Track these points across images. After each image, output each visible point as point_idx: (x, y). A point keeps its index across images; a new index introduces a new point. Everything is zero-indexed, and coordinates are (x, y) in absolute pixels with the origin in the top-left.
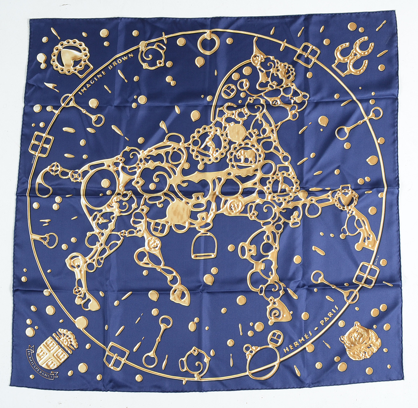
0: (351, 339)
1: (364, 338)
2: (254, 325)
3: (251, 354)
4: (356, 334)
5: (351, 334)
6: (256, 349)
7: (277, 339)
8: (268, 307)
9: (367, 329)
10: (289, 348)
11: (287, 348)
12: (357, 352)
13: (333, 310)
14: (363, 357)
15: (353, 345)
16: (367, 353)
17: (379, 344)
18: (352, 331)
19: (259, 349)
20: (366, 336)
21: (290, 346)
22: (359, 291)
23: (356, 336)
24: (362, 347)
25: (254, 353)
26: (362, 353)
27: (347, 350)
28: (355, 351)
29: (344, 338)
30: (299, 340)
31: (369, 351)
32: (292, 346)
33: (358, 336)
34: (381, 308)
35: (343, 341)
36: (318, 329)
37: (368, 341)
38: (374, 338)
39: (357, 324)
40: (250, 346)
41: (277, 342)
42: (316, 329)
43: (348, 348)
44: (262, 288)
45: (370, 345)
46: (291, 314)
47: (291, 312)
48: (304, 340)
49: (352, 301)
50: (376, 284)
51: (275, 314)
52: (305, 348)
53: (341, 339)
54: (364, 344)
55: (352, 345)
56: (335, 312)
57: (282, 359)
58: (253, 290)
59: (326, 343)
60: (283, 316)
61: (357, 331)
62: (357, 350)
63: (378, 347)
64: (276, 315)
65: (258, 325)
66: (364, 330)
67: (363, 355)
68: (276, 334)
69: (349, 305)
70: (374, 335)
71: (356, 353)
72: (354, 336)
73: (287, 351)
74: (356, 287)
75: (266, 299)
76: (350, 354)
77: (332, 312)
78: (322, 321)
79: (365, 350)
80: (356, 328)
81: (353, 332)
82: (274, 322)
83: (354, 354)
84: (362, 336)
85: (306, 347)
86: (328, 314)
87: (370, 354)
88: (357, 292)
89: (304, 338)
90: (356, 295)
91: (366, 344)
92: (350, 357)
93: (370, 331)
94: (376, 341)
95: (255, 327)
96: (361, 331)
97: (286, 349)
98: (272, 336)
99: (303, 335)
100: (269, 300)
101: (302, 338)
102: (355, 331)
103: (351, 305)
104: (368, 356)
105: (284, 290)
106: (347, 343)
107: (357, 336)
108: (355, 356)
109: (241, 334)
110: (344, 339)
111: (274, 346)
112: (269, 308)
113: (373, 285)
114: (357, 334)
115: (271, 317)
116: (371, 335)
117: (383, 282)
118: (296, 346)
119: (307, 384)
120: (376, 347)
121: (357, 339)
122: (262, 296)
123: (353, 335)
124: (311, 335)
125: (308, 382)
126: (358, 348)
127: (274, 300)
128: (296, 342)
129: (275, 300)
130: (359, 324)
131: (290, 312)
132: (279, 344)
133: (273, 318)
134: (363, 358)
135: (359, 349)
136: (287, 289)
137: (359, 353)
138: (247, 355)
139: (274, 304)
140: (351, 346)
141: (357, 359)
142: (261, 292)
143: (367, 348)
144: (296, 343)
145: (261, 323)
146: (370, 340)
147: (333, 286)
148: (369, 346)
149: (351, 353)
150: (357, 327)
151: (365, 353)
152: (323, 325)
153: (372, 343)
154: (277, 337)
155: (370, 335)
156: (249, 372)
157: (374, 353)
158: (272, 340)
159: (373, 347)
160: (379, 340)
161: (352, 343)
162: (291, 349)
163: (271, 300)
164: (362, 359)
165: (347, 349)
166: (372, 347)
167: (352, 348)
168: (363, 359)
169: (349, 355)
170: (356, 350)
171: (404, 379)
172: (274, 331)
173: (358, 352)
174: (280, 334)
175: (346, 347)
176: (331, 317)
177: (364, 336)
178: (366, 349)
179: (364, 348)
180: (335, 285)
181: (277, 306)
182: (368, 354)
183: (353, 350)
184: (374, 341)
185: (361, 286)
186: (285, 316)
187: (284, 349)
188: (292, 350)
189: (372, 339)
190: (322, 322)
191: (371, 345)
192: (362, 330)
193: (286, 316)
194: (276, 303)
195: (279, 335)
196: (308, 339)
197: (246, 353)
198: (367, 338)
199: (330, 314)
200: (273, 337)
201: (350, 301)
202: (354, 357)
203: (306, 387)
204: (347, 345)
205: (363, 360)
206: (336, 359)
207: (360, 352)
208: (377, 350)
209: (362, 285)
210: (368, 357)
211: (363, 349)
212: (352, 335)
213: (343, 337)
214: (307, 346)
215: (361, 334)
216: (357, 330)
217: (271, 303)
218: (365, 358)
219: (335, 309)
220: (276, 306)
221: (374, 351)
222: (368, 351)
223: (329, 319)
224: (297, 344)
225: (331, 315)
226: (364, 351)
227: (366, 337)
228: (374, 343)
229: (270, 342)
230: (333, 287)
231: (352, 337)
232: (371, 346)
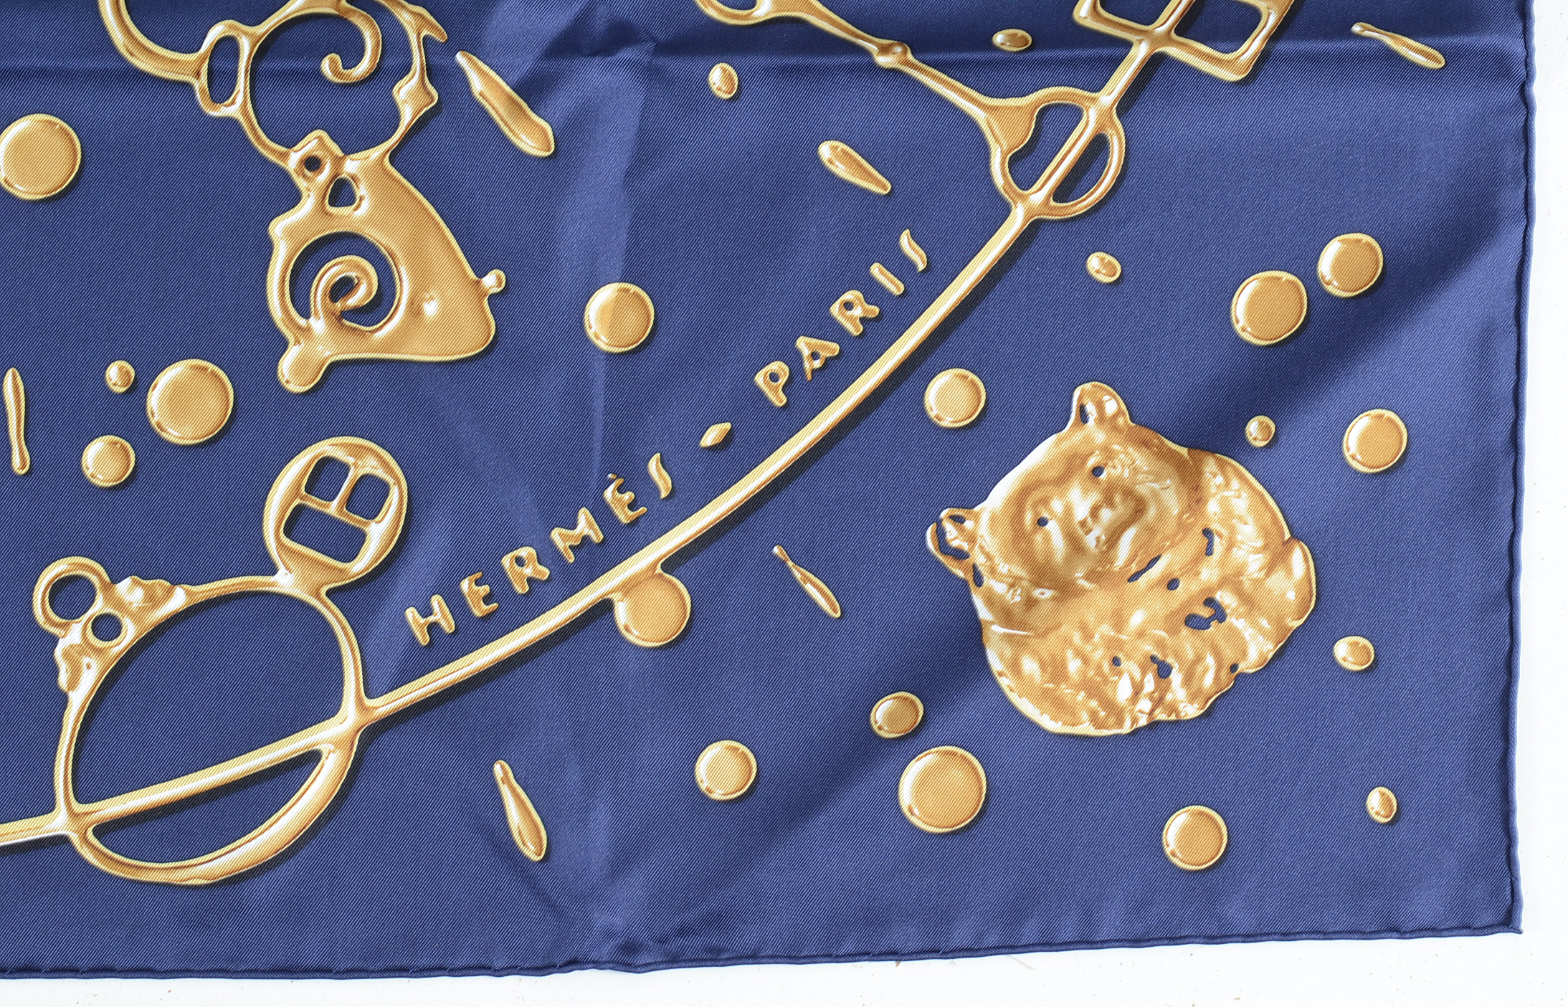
0: (1039, 538)
1: (1150, 531)
2: (138, 389)
3: (99, 651)
4: (1085, 491)
5: (1036, 496)
6: (152, 601)
7: (354, 520)
8: (279, 228)
9: (1184, 451)
10: (457, 604)
11: (437, 601)
12: (1086, 661)
13: (876, 270)
14: (1145, 705)
15: (1049, 594)
16: (1176, 678)
17: (1291, 595)
18: (1049, 464)
19: (179, 599)
20: (1175, 512)
21: (465, 585)
22: (1125, 105)
23: (1081, 512)
24: (1137, 619)
25: (130, 634)
26: (1131, 667)
27: (995, 632)
28: (1067, 642)
29: (968, 525)
30: (557, 535)
31: (1199, 659)
32: (485, 589)
33: (1106, 515)
34: (1325, 265)
35: (959, 555)
36: (728, 439)
37: (1196, 561)
38: (1249, 534)
39: (1100, 406)
40: (93, 571)
41: (349, 543)
42: (712, 436)
43: (1007, 616)
44: (227, 47)
45: (1210, 602)
46: (492, 298)
47: (492, 281)
48: (597, 536)
49: (1064, 192)
50: (1283, 46)
51: (343, 287)
52: (604, 608)
53: (940, 534)
54: (1152, 587)
55: (1037, 593)
56: (894, 286)
57: (386, 705)
58: (142, 64)
59: (798, 573)
60: (415, 310)
61: (1097, 471)
62: (1088, 636)
63: (1278, 622)
64: (358, 298)
65: (176, 388)
66: (1157, 466)
67: (1137, 690)
68: (345, 468)
69: (1034, 229)
70: (1251, 509)
71: (1074, 666)
72: (1068, 511)
73: (433, 628)
74: (1100, 59)
75: (268, 148)
76: (1015, 667)
77: (873, 292)
78: (775, 366)
79: (1160, 644)
80: (1088, 440)
81: (1062, 481)
82: (332, 365)
83: (1056, 671)
84: (1139, 508)
85: (615, 597)
86: (835, 309)
87: (1208, 681)
88: (1104, 116)
89: (603, 514)
90: (1098, 145)
91: (1173, 584)
92: (1014, 698)
93: (1210, 465)
94: (1270, 568)
95: (155, 399)
96: (1135, 471)
97: (426, 611)
98: (309, 489)
99: (593, 484)
100: (293, 161)
101: (584, 517)
102: (1070, 467)
103: (1045, 235)
104: (1191, 701)
105: (431, 71)
106: (993, 571)
107: (1094, 512)
108: (1065, 691)
109: (19, 461)
110: (972, 539)
111: (318, 576)
112: (290, 233)
113: (1253, 46)
114: (1095, 497)
115: (306, 314)
116: (1224, 503)
117: (1356, 28)
118: (521, 588)
119: (609, 934)
120: (1264, 623)
121: (1090, 541)
122: (231, 121)
123: (1057, 505)
124: (664, 494)
125: (618, 922)
126: (1091, 619)
127: (338, 162)
128: (524, 552)
129: (351, 166)
130: (1112, 405)
131: (481, 274)
132: (361, 565)
133: (318, 324)
134: (1143, 711)
135: (1106, 629)
136: (460, 58)
137: (1106, 667)
138: (66, 655)
139: (333, 203)
140: (1030, 603)
141: (1086, 729)
142: (221, 85)
143: (1185, 631)
144: (520, 562)
145: (211, 367)
146: (1209, 551)
147: (884, 50)
148: (1205, 612)
149: (1030, 666)
150: (1100, 437)
151: (1163, 671)
152: (779, 399)
153: (1232, 580)
154: (350, 504)
155: (1212, 507)
156: (74, 815)
157: (1242, 676)
158: (298, 523)
159: (1240, 624)
160: (1299, 561)
161: (1043, 573)
162: (480, 609)
163: (312, 164)
164: (1126, 729)
165: (997, 629)
166: (1231, 620)
167: (1037, 618)
168: (1143, 722)
169: (1004, 682)
170: (1077, 638)
171: (1523, 927)
172: (326, 448)
173: (1099, 655)
174: (380, 473)
175: (984, 613)
176: (854, 329)
177: (1152, 512)
178: (1173, 631)
179: (1150, 621)
180: (902, 40)
181: (368, 220)
182: (1188, 680)
183: (1044, 635)
184: (1256, 565)
185: (1140, 53)
186: (431, 309)
187: (411, 614)
188: (487, 617)
189: (1231, 545)
190: (774, 377)
191: (1225, 598)
192: (1141, 459)
193: (444, 313)
194: (361, 190)
195: (365, 478)
196: (635, 522)
197: (54, 640)
198: (1183, 528)
199: (848, 306)
200: (314, 503)
201: (1039, 195)
202: (1059, 707)
203: (598, 965)
204: (999, 588)
205: (1135, 733)
206: (890, 716)
207: (1116, 661)
208: (1270, 649)
209: (1156, 41)
210: (1191, 711)
211: (1141, 634)
212: (1045, 501)
213: (958, 520)
214: (628, 588)
215: (1128, 493)
216: (1092, 462)
217: (312, 189)
218: (1161, 716)
219: (901, 266)
220: (354, 218)
221: (1244, 653)
222: (1190, 655)
223: (835, 348)
224: (528, 571)
225: (857, 312)
226: (1149, 648)
227: (1170, 527)
228: (1247, 585)
229: (280, 544)
230: (883, 61)
231: (1042, 522)
232: (1219, 614)
